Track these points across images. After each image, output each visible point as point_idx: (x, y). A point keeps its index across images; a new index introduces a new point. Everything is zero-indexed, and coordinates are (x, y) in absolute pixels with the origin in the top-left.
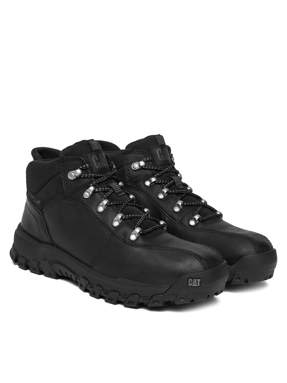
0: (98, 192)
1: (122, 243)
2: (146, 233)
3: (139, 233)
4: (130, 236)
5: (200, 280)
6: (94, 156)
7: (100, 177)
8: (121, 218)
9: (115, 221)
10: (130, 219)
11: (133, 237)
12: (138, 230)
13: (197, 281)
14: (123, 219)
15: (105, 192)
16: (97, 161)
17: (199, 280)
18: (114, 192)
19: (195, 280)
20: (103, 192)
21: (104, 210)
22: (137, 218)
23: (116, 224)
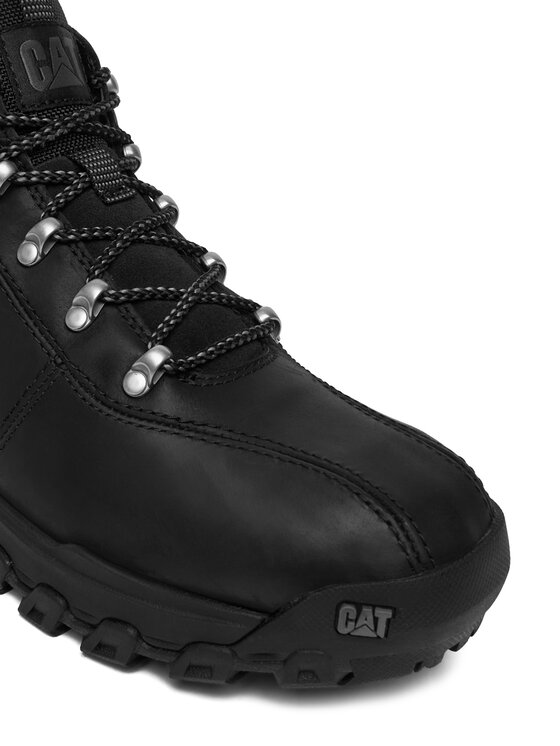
0: (28, 185)
1: (93, 400)
2: (188, 371)
3: (161, 368)
4: (124, 375)
5: (388, 614)
6: (28, 43)
7: (38, 127)
8: (100, 299)
9: (78, 305)
10: (134, 303)
11: (137, 383)
12: (157, 356)
13: (376, 620)
14: (107, 304)
15: (54, 185)
16: (37, 64)
17: (384, 615)
18: (91, 185)
19: (367, 611)
20: (48, 185)
21: (43, 256)
22: (164, 297)
23: (79, 319)
